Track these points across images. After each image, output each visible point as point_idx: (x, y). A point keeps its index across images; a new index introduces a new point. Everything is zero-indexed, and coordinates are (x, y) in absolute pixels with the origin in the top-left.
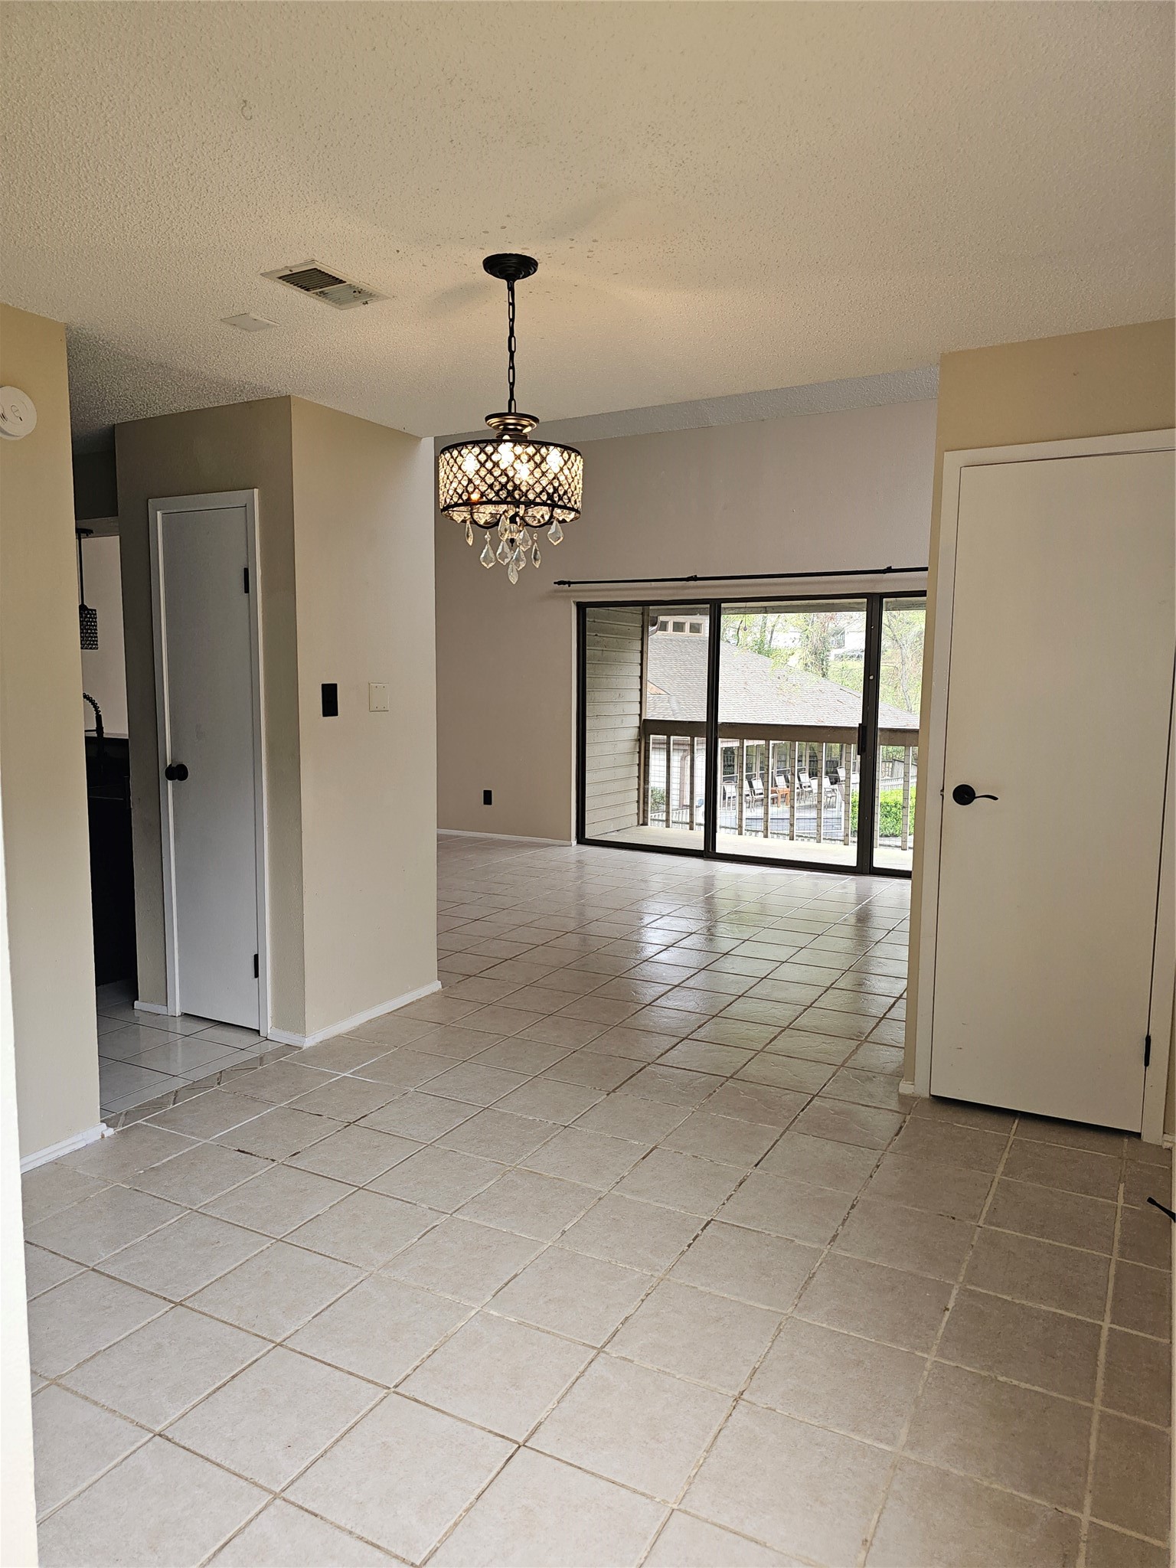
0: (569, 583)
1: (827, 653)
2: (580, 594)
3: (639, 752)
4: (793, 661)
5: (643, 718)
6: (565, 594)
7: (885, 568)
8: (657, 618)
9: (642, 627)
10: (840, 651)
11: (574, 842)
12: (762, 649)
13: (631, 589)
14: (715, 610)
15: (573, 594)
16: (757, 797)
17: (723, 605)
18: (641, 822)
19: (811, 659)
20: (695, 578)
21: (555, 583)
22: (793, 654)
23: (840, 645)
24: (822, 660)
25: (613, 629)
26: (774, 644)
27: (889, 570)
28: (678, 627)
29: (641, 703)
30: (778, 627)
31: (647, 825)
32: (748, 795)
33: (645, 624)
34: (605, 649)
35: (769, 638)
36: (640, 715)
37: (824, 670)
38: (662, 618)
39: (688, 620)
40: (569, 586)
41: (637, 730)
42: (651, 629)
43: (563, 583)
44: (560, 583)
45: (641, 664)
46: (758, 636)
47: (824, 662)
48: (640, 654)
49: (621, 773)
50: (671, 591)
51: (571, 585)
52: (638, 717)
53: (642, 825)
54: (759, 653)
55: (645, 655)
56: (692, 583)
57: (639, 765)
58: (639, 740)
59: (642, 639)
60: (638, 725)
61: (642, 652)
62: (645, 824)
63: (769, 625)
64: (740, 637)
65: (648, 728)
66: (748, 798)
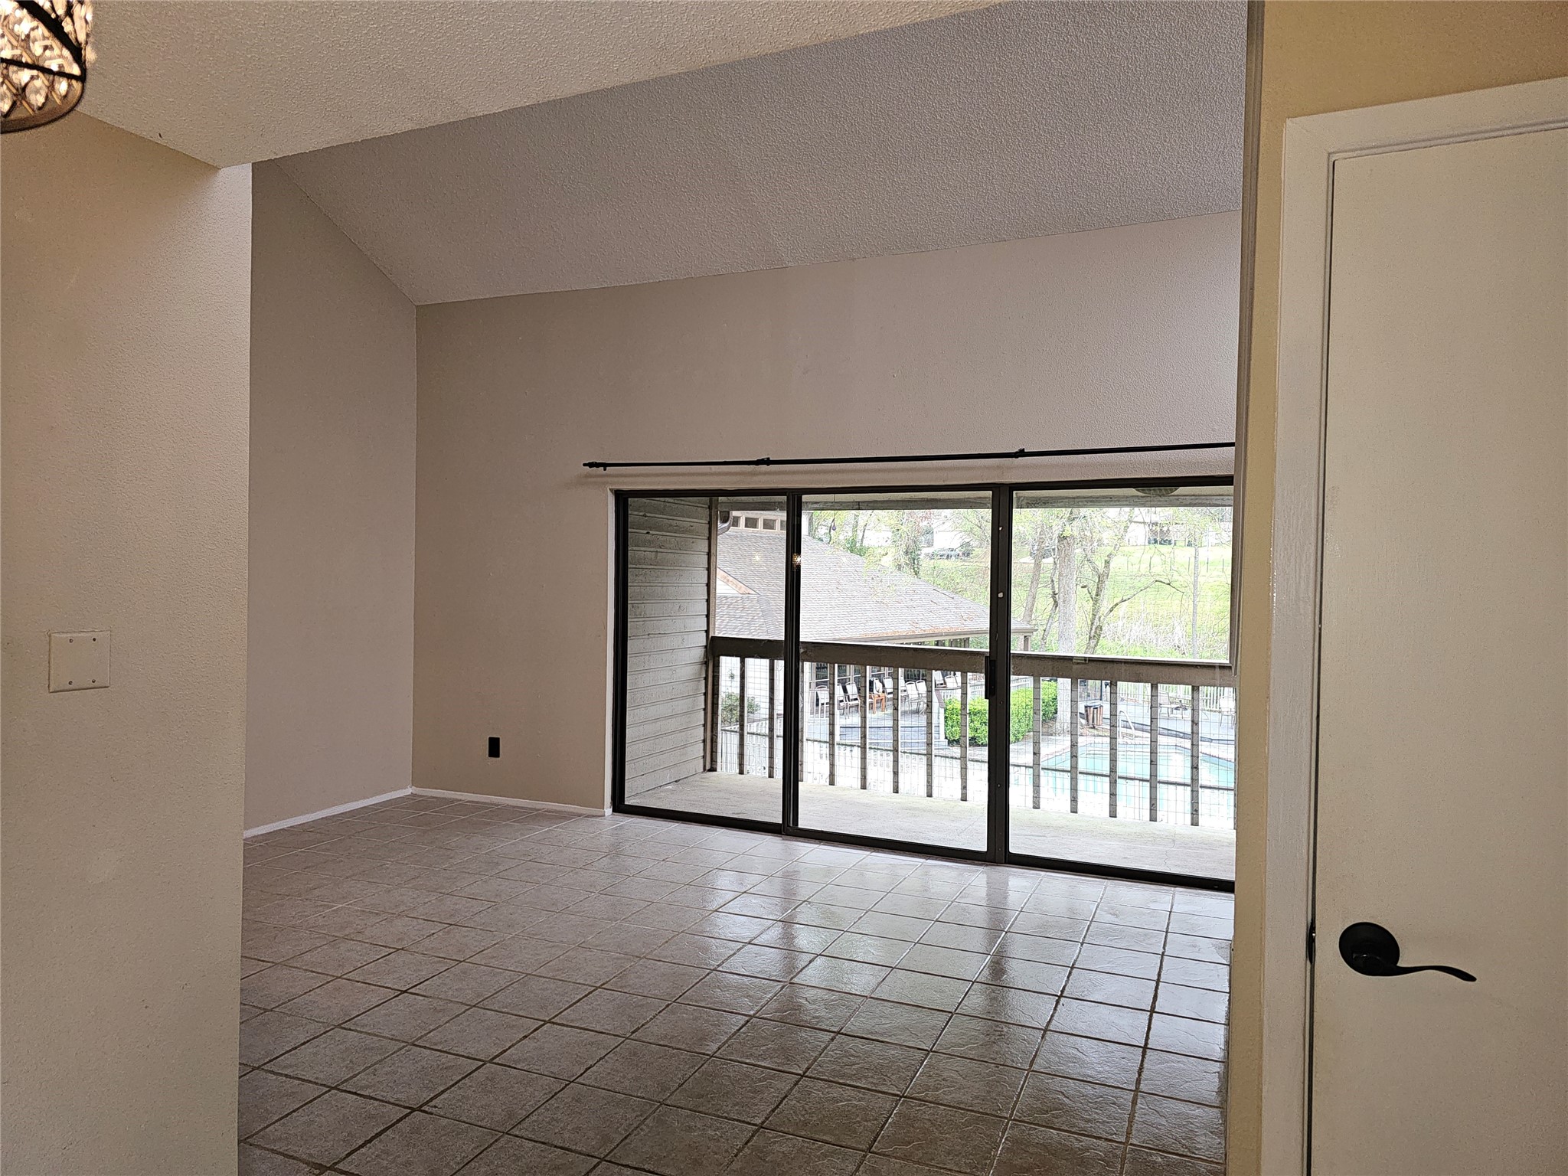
0: (605, 465)
1: (919, 552)
2: (615, 479)
3: (706, 679)
4: (887, 561)
5: (711, 635)
6: (599, 479)
7: (1017, 450)
8: (729, 513)
9: (710, 523)
10: (930, 550)
11: (608, 811)
12: (855, 548)
13: (683, 474)
14: (794, 503)
15: (609, 479)
16: (851, 703)
17: (805, 498)
18: (708, 768)
19: (903, 560)
20: (767, 462)
21: (585, 465)
22: (886, 554)
23: (930, 544)
24: (914, 559)
25: (671, 525)
26: (866, 543)
27: (1022, 453)
28: (751, 523)
29: (708, 616)
30: (871, 526)
31: (715, 770)
32: (842, 701)
33: (713, 519)
34: (659, 550)
35: (860, 537)
36: (707, 632)
37: (916, 569)
38: (735, 513)
39: (761, 516)
40: (605, 470)
41: (703, 650)
42: (720, 526)
43: (597, 465)
44: (591, 465)
45: (709, 569)
46: (850, 534)
47: (916, 561)
48: (706, 557)
49: (682, 706)
50: (738, 478)
51: (608, 468)
52: (705, 634)
53: (709, 770)
54: (852, 551)
55: (713, 558)
56: (764, 468)
57: (705, 694)
58: (706, 663)
59: (709, 539)
60: (705, 644)
61: (709, 554)
62: (713, 769)
63: (861, 523)
64: (832, 535)
65: (717, 648)
66: (842, 704)
